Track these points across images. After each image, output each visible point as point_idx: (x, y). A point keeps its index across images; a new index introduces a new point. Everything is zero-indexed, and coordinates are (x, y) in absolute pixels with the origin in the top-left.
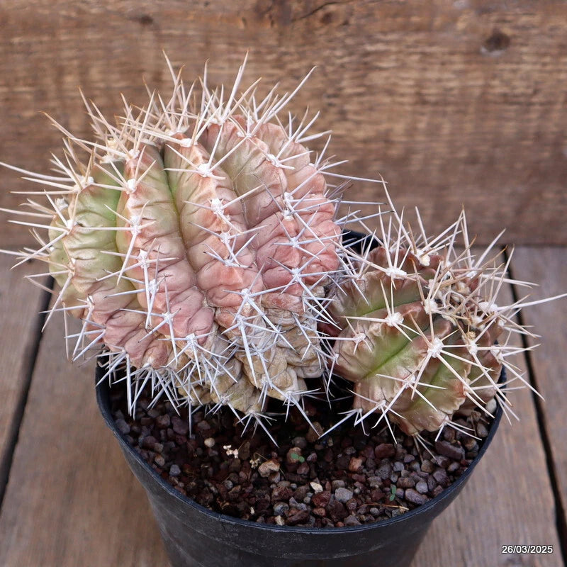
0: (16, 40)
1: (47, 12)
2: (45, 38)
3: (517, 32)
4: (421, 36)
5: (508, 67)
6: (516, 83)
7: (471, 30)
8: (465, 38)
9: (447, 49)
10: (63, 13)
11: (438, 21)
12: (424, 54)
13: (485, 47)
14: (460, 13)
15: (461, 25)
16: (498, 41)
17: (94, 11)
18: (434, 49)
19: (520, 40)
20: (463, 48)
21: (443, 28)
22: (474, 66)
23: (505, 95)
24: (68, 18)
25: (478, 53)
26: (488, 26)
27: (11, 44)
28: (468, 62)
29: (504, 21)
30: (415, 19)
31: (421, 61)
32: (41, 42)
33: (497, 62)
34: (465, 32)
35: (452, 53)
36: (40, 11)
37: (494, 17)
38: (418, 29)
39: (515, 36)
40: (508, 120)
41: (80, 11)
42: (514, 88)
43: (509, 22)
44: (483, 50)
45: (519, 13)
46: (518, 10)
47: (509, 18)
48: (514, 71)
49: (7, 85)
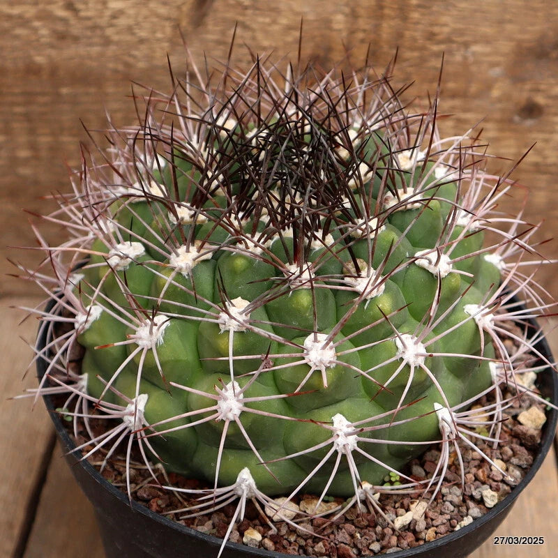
0: (64, 91)
1: (94, 64)
2: (92, 90)
3: (550, 102)
4: (457, 102)
5: (541, 136)
6: (548, 152)
7: (506, 98)
8: (499, 106)
9: (481, 116)
10: (111, 65)
11: (474, 88)
12: (459, 121)
13: (519, 115)
14: (495, 80)
15: (496, 93)
16: (531, 110)
17: (142, 65)
18: (468, 116)
19: (553, 110)
20: (497, 116)
21: (478, 96)
22: (507, 134)
23: (536, 165)
24: (116, 71)
25: (511, 121)
26: (522, 95)
27: (59, 95)
28: (501, 130)
29: (537, 90)
30: (451, 85)
31: (455, 127)
32: (87, 94)
33: (530, 130)
34: (499, 100)
35: (485, 120)
36: (89, 63)
37: (528, 86)
38: (454, 95)
39: (548, 106)
40: (540, 189)
41: (127, 65)
42: (545, 157)
43: (543, 91)
44: (517, 118)
45: (553, 82)
46: (552, 81)
47: (543, 87)
48: (546, 141)
49: (53, 134)
